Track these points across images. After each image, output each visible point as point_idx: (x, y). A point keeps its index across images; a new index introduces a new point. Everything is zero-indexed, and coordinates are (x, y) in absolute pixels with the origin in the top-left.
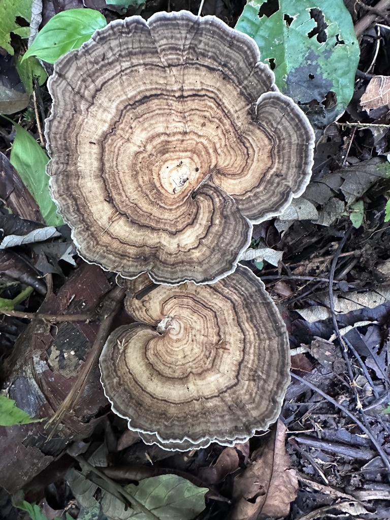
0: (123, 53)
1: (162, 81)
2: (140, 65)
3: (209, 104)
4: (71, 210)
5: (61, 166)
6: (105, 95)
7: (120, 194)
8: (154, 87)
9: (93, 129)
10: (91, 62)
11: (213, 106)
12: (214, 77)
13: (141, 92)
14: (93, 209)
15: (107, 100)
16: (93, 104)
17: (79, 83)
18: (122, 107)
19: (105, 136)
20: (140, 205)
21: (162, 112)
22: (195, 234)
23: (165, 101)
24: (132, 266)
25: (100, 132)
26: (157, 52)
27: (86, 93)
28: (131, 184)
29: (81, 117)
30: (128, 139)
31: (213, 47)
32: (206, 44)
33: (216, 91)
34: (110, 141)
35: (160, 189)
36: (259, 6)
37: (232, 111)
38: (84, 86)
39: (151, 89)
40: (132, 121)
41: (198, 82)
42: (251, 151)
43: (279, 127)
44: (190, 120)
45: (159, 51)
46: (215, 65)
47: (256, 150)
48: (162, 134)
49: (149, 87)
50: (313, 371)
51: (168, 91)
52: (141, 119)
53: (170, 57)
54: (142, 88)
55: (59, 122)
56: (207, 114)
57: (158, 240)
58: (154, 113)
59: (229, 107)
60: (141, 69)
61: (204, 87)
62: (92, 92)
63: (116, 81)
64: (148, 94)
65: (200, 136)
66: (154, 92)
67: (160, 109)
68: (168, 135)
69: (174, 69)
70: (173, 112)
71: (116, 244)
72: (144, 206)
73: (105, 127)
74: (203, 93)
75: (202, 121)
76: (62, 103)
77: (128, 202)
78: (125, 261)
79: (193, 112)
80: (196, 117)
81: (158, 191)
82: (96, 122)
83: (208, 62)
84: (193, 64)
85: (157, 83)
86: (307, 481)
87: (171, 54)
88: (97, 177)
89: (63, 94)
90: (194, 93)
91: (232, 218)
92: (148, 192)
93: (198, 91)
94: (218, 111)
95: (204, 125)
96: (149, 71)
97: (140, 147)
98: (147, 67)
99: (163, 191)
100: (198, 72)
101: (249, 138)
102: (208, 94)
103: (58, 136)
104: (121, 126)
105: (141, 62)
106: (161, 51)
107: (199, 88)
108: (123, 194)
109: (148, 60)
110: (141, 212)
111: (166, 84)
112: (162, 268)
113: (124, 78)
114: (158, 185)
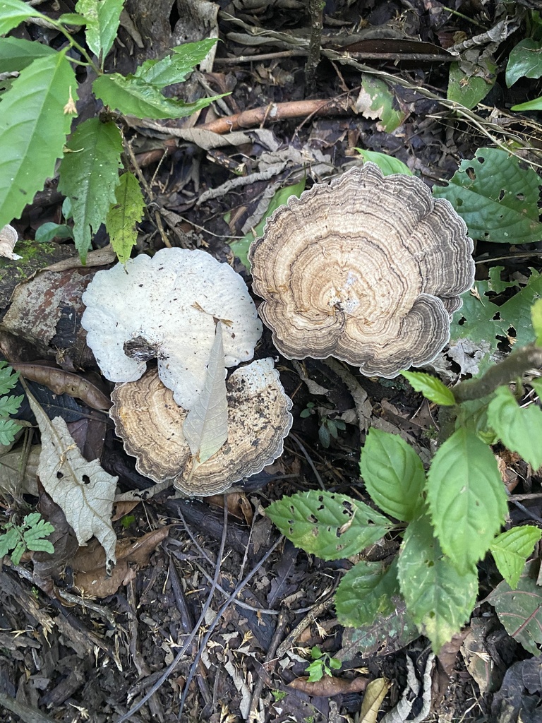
0: (397, 214)
1: (394, 249)
2: (396, 229)
3: (399, 289)
4: (277, 233)
5: (300, 214)
6: (363, 218)
7: (303, 264)
8: (388, 247)
9: (336, 224)
10: (379, 197)
11: (399, 293)
12: (417, 279)
13: (380, 242)
14: (284, 249)
15: (361, 222)
16: (353, 214)
17: (362, 197)
18: (362, 235)
19: (336, 234)
20: (303, 281)
21: (375, 263)
22: (306, 325)
23: (383, 260)
24: (264, 289)
25: (336, 229)
26: (410, 234)
27: (358, 205)
28: (314, 269)
29: (339, 211)
30: (343, 252)
31: (434, 265)
32: (433, 260)
33: (409, 286)
34: (335, 239)
35: (322, 292)
36: (491, 289)
37: (403, 304)
38: (361, 201)
39: (385, 247)
40: (357, 247)
41: (408, 272)
42: (383, 332)
43: (409, 333)
44: (381, 286)
45: (412, 235)
46: (424, 273)
47: (387, 332)
48: (361, 273)
49: (386, 244)
50: (240, 531)
51: (391, 257)
52: (362, 253)
53: (413, 245)
54: (383, 240)
55: (329, 197)
56: (392, 293)
57: (288, 302)
58: (371, 259)
59: (404, 301)
60: (394, 231)
61: (407, 278)
62: (361, 209)
63: (377, 220)
64: (381, 246)
65: (374, 299)
66: (384, 249)
67: (376, 260)
68: (362, 277)
69: (407, 253)
70: (379, 270)
71: (270, 273)
72: (305, 285)
73: (342, 231)
74: (403, 280)
75: (385, 293)
76: (342, 193)
77: (300, 272)
78: (264, 283)
79: (387, 283)
80: (385, 287)
81: (319, 292)
82: (342, 223)
83: (423, 268)
84: (416, 261)
85: (391, 248)
86: (132, 590)
87: (415, 244)
88: (306, 241)
89: (348, 190)
90: (400, 275)
91: (332, 336)
92: (314, 284)
93: (403, 276)
94: (398, 297)
95: (383, 296)
96: (395, 237)
97: (342, 263)
98: (398, 235)
99: (321, 295)
100: (414, 267)
101: (391, 324)
102: (405, 283)
103: (319, 201)
104: (349, 241)
105: (398, 229)
106: (413, 237)
107: (405, 276)
108: (304, 266)
109: (401, 231)
110: (299, 284)
111: (394, 254)
112: (272, 311)
113: (382, 225)
114: (324, 289)
